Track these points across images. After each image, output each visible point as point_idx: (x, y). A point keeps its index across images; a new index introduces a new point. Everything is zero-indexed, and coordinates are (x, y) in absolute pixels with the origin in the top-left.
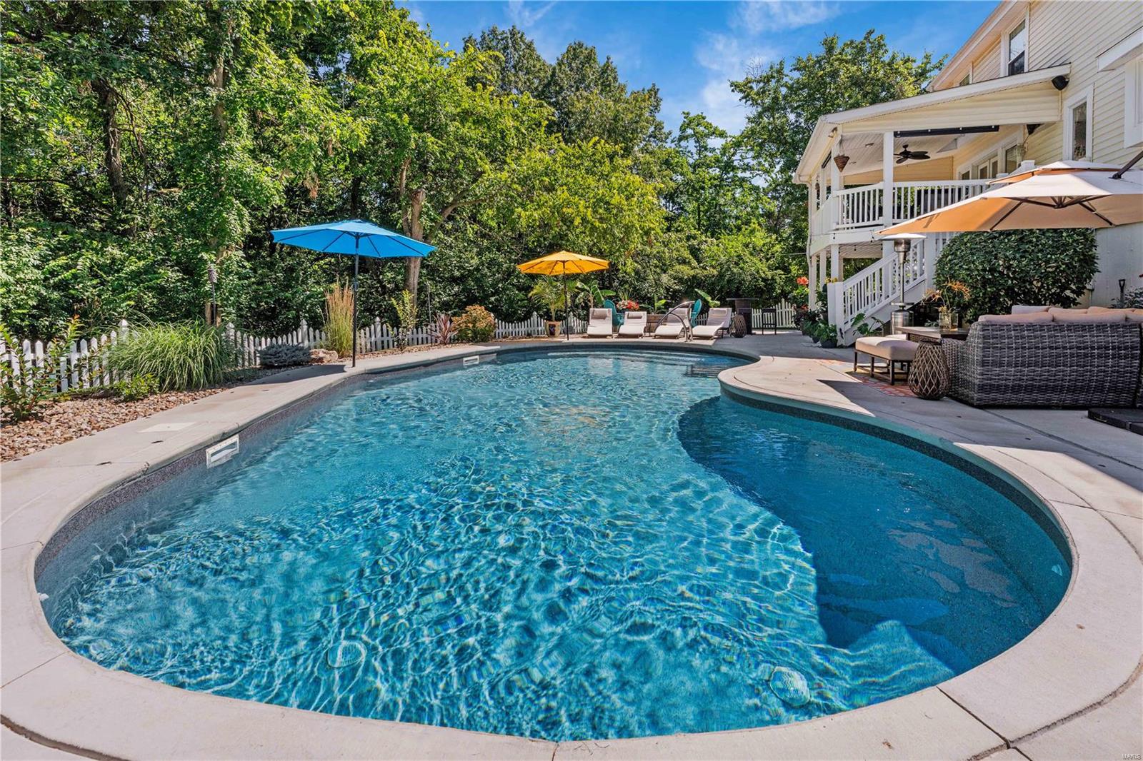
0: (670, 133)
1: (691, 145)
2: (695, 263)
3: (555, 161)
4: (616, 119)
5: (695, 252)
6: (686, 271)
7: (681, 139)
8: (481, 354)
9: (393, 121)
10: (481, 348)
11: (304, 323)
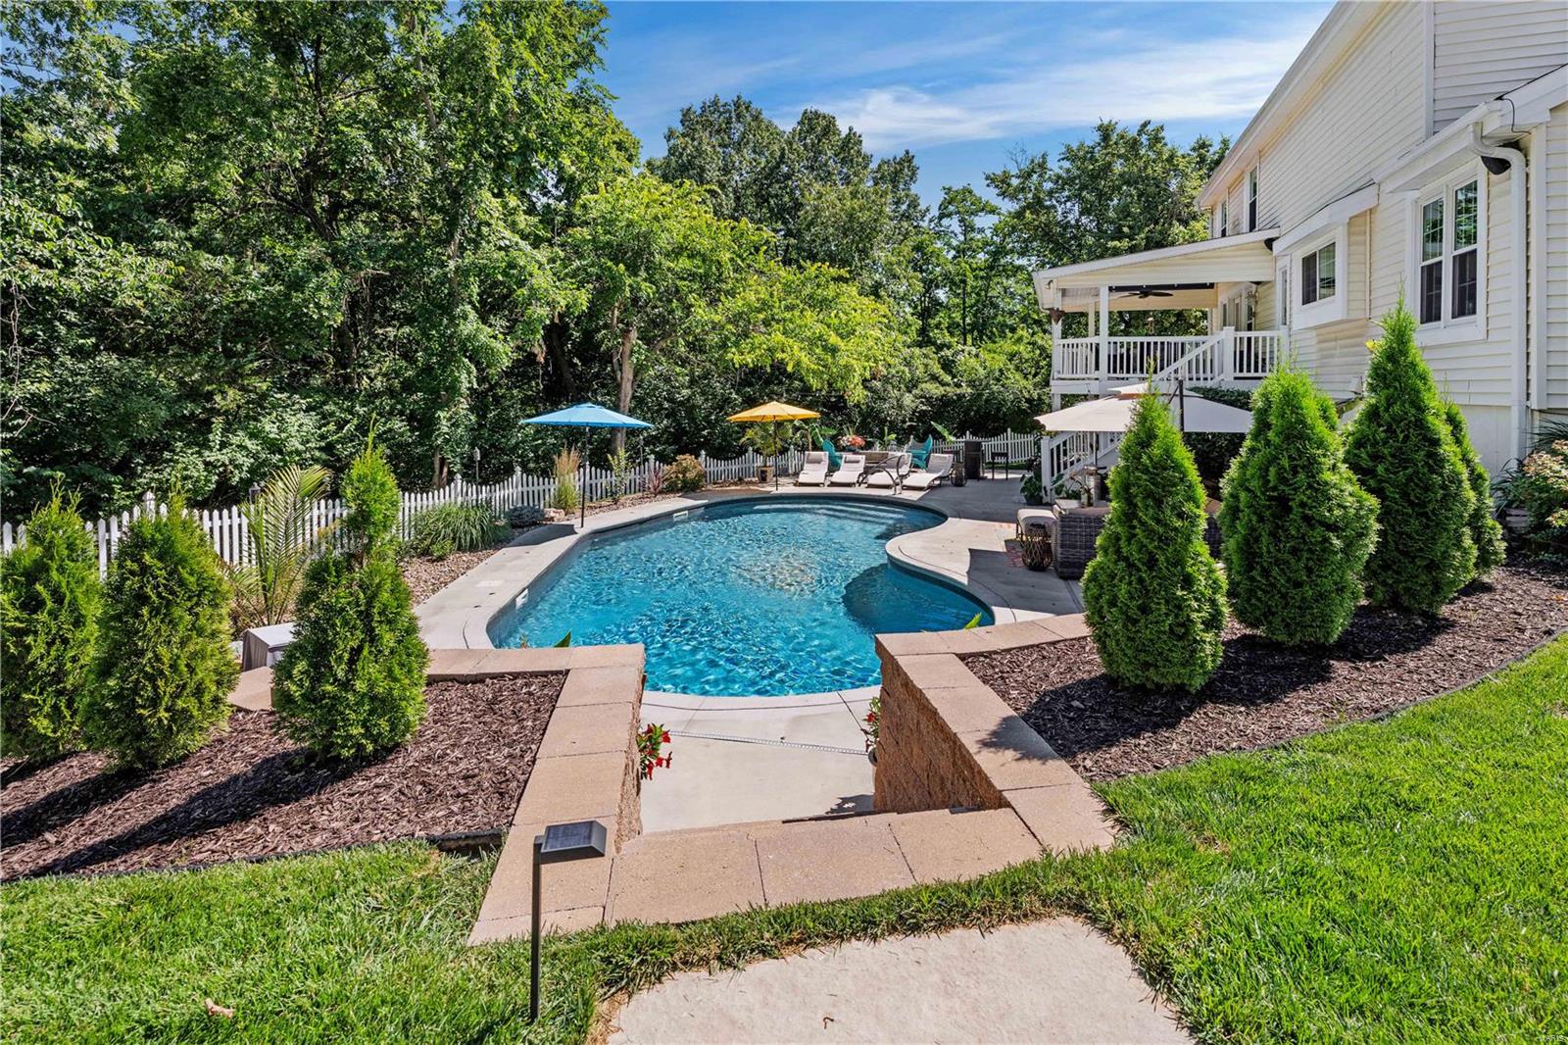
0: (928, 210)
1: (953, 224)
2: (948, 378)
3: (772, 295)
4: (851, 217)
5: (947, 365)
6: (935, 390)
7: (941, 218)
8: (690, 509)
9: (610, 268)
10: (690, 503)
11: (518, 469)
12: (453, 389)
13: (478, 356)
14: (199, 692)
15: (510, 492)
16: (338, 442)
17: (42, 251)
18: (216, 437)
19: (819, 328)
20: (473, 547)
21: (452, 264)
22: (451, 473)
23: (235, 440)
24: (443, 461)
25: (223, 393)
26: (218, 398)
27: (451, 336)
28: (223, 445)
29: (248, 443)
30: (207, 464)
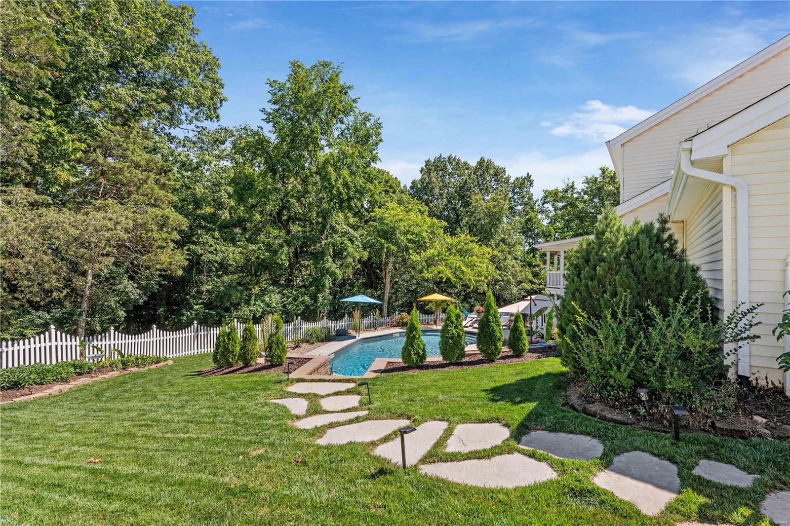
7: (543, 204)
8: (400, 333)
10: (401, 330)
11: (346, 315)
12: (324, 286)
13: (332, 274)
14: (254, 354)
15: (342, 324)
16: (287, 304)
17: (212, 249)
18: (252, 302)
19: (459, 264)
20: (322, 341)
21: (323, 242)
22: (323, 316)
23: (257, 303)
24: (320, 312)
25: (254, 288)
26: (253, 290)
27: (323, 268)
28: (254, 304)
29: (261, 304)
30: (250, 310)
